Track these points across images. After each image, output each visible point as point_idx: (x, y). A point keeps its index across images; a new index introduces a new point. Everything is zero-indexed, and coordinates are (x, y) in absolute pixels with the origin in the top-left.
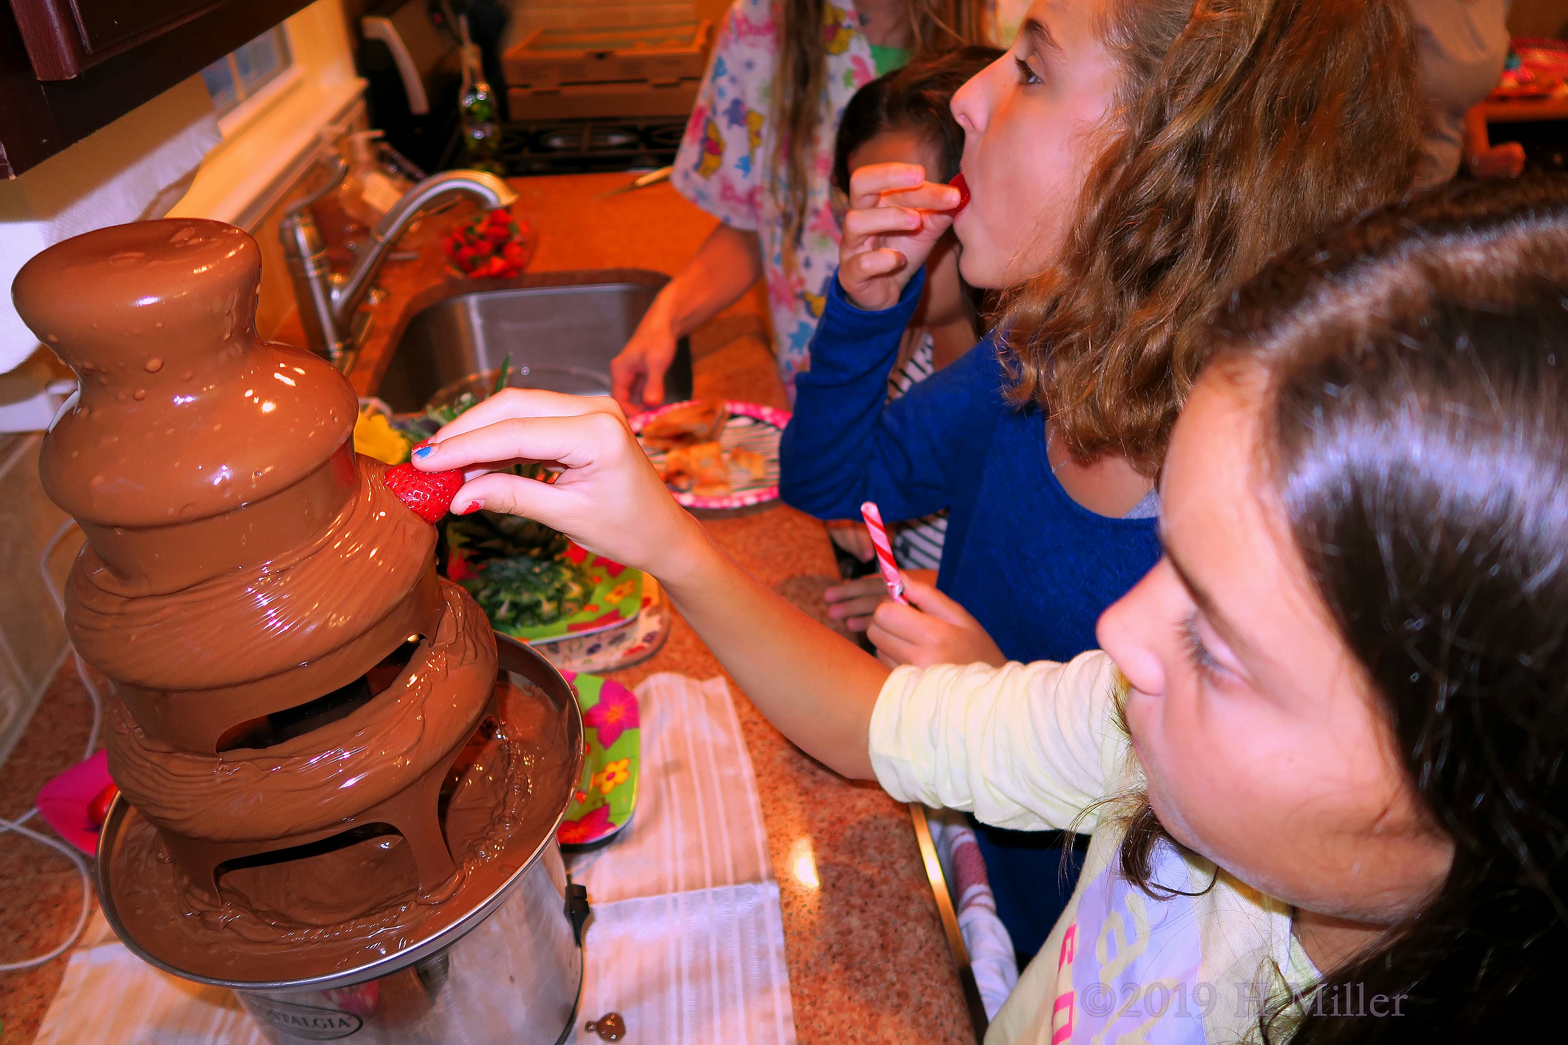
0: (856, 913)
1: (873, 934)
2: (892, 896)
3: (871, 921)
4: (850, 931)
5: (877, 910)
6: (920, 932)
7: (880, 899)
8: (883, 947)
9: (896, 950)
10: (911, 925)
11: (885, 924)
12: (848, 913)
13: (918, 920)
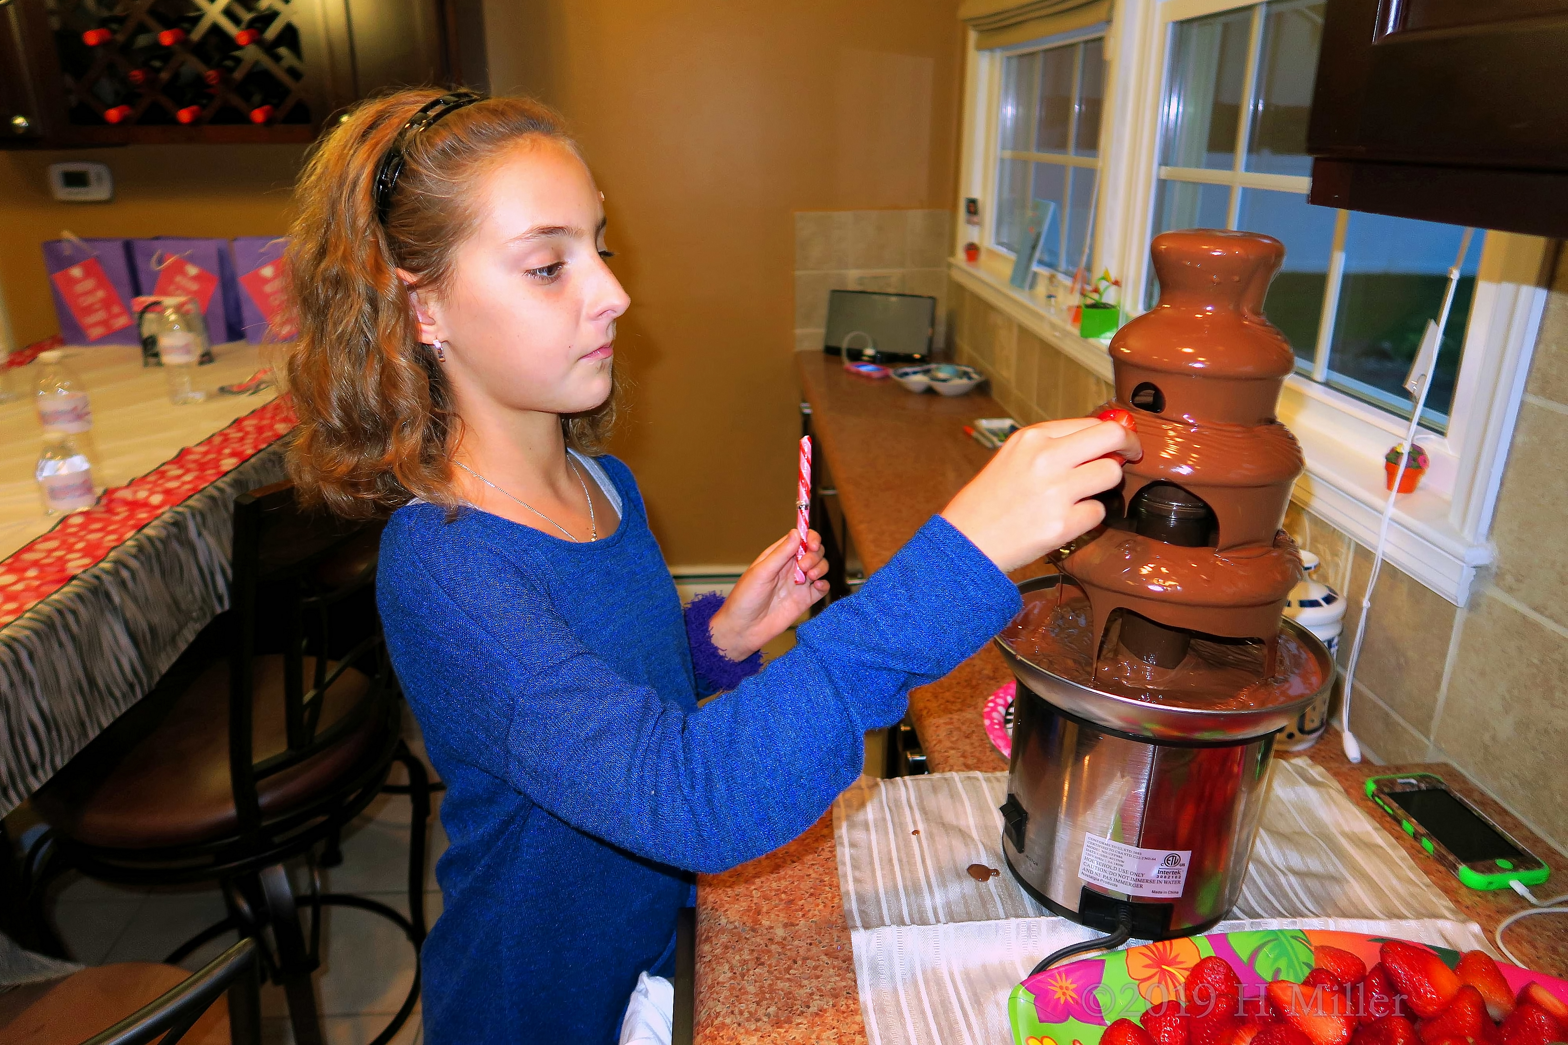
0: (778, 939)
1: (766, 923)
2: (741, 950)
3: (765, 932)
4: (785, 926)
5: (758, 940)
6: (723, 921)
7: (753, 948)
8: (759, 913)
9: (749, 910)
10: (730, 926)
11: (753, 930)
12: (785, 939)
13: (722, 931)
